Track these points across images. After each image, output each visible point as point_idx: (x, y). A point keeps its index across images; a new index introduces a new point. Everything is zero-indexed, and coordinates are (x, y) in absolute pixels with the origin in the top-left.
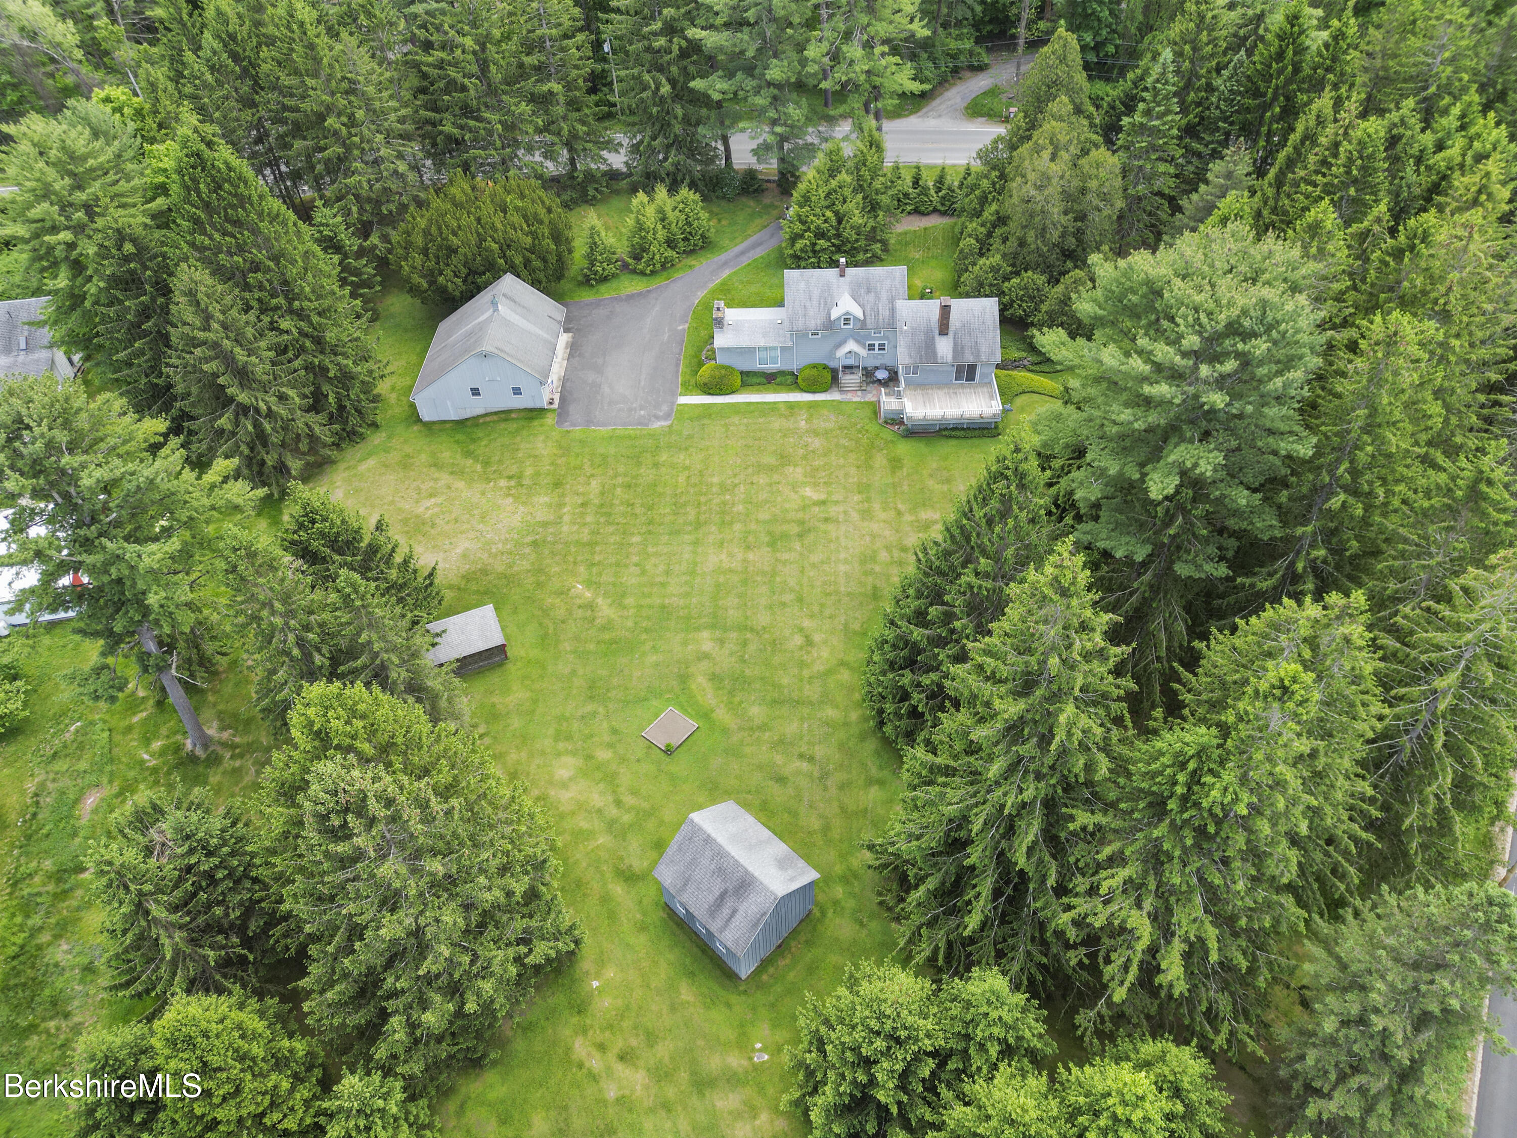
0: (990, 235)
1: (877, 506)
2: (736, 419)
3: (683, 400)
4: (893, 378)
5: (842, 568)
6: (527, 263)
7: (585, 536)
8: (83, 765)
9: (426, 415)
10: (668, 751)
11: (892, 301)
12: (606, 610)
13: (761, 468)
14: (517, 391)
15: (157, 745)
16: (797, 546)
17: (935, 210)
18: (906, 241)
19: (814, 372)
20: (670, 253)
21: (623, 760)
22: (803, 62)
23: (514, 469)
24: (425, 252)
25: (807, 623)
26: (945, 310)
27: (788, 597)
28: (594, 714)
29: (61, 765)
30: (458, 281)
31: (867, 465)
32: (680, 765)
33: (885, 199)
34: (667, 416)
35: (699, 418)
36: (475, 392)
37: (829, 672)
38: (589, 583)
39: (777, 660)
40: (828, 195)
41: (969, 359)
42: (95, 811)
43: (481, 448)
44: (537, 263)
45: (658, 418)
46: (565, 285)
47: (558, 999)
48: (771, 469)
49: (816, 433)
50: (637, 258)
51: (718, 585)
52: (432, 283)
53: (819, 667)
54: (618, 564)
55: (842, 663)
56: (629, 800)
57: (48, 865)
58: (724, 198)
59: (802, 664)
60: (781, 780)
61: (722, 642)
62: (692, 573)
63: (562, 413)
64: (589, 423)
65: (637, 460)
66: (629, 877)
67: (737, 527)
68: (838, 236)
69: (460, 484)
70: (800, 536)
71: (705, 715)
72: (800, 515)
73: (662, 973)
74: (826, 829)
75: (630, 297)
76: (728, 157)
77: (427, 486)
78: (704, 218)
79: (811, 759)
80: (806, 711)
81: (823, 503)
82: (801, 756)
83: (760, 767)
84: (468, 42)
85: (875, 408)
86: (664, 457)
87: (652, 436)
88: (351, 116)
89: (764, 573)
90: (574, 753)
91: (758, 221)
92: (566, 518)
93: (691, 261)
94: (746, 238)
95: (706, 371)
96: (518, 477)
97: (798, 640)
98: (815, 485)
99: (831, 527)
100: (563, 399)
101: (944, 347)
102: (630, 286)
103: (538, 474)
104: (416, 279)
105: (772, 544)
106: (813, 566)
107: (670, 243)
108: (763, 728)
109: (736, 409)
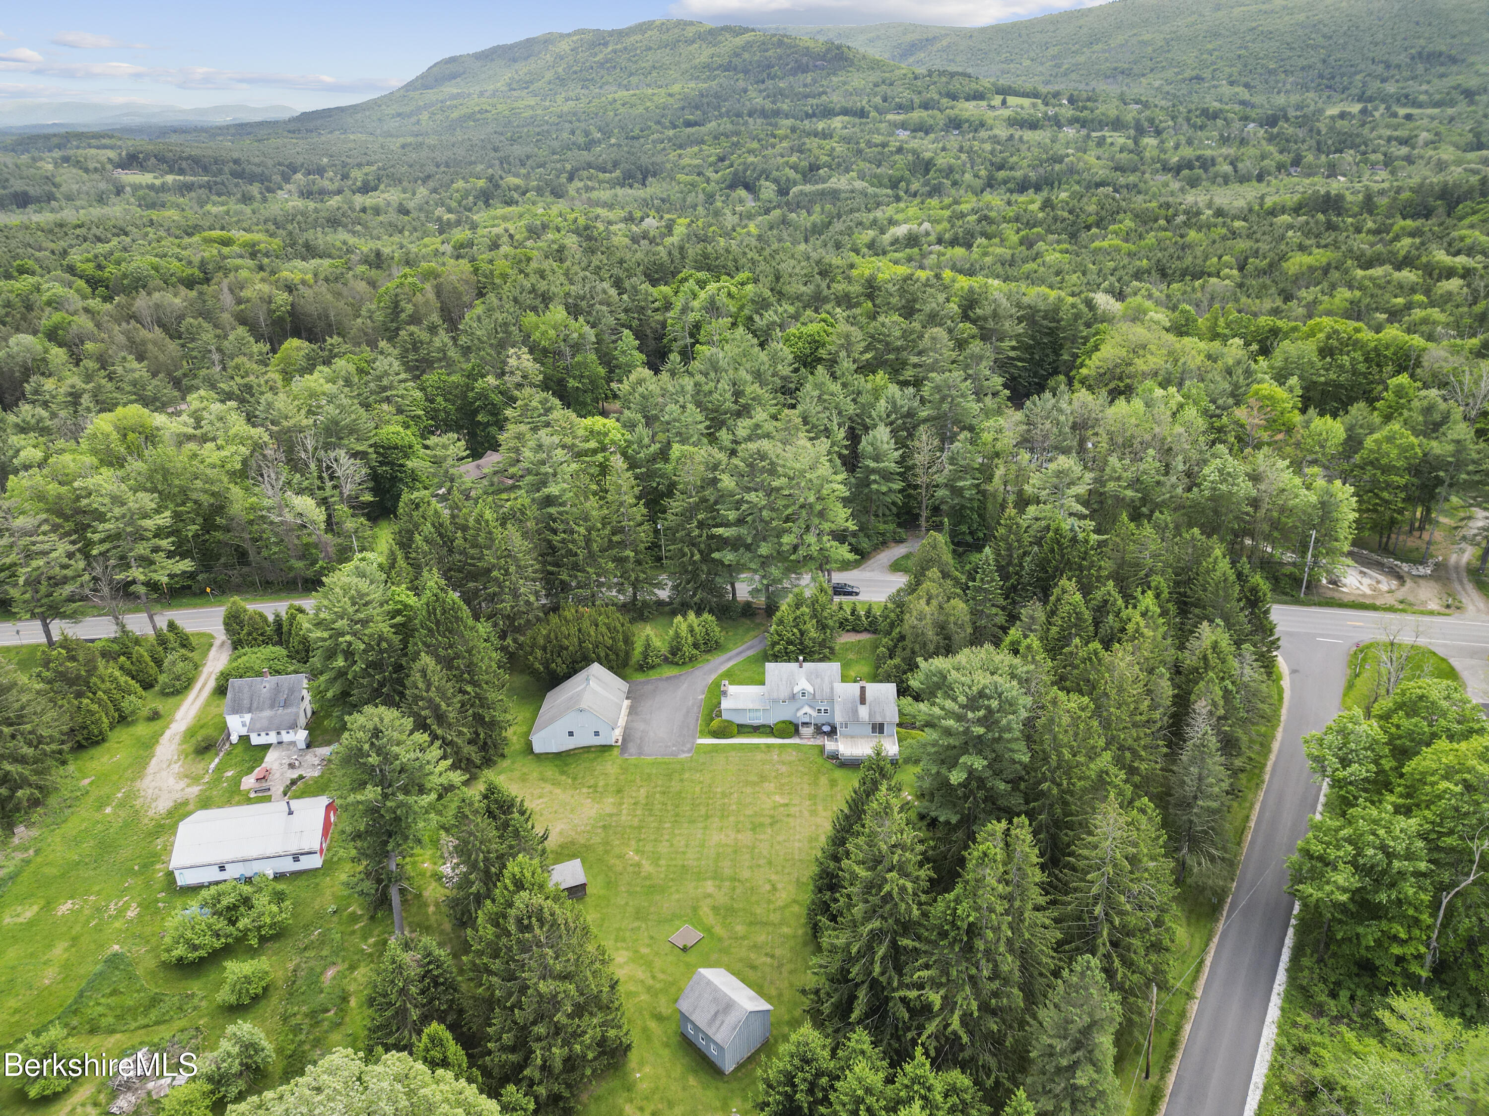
0: (895, 646)
1: (820, 808)
2: (733, 753)
3: (700, 741)
4: (833, 732)
5: (797, 844)
6: (607, 655)
7: (636, 822)
8: (324, 953)
9: (537, 749)
10: (685, 949)
11: (831, 683)
12: (647, 867)
13: (747, 783)
14: (597, 734)
15: (372, 940)
16: (769, 831)
17: (866, 630)
18: (847, 648)
19: (783, 726)
20: (695, 652)
21: (657, 954)
22: (781, 545)
23: (592, 782)
24: (544, 649)
25: (774, 877)
26: (863, 689)
27: (762, 862)
28: (639, 928)
29: (311, 953)
30: (565, 666)
31: (815, 783)
32: (691, 958)
33: (830, 622)
34: (690, 751)
35: (710, 752)
36: (571, 734)
37: (786, 906)
38: (637, 851)
39: (754, 899)
40: (795, 619)
41: (879, 720)
42: (334, 978)
43: (572, 769)
44: (613, 657)
45: (684, 752)
46: (628, 671)
47: (615, 1083)
48: (755, 784)
49: (783, 763)
50: (674, 654)
51: (718, 854)
52: (547, 667)
53: (780, 903)
54: (656, 840)
55: (795, 901)
56: (661, 976)
57: (304, 1009)
58: (730, 619)
59: (769, 902)
60: (753, 967)
61: (720, 888)
62: (702, 845)
63: (624, 747)
64: (640, 754)
65: (669, 776)
66: (659, 1018)
67: (732, 819)
68: (801, 643)
69: (558, 791)
70: (771, 825)
71: (708, 930)
72: (772, 812)
73: (678, 1071)
74: (780, 995)
75: (668, 678)
76: (734, 594)
77: (537, 792)
78: (717, 631)
79: (772, 956)
80: (771, 929)
81: (786, 805)
82: (767, 955)
83: (741, 960)
84: (582, 530)
85: (822, 749)
86: (687, 775)
87: (680, 762)
88: (507, 570)
89: (748, 847)
90: (627, 949)
91: (752, 633)
92: (624, 812)
93: (708, 657)
94: (744, 643)
95: (715, 724)
96: (595, 787)
97: (768, 887)
98: (782, 794)
99: (791, 820)
100: (624, 740)
101: (863, 712)
102: (669, 671)
103: (607, 785)
104: (537, 665)
105: (753, 829)
106: (779, 843)
107: (696, 646)
108: (743, 938)
109: (733, 747)
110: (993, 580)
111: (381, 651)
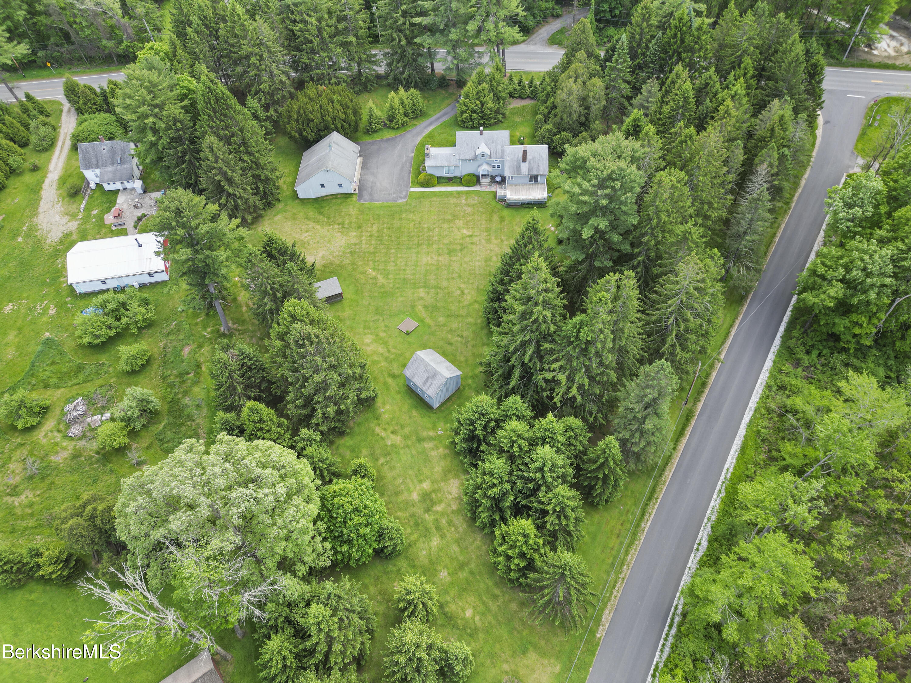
0: (549, 113)
1: (493, 238)
2: (435, 199)
3: (412, 190)
4: (503, 181)
5: (477, 263)
6: (342, 126)
7: (372, 249)
8: (181, 337)
9: (301, 196)
10: (407, 333)
11: (503, 146)
12: (381, 280)
13: (444, 221)
14: (340, 186)
15: (209, 330)
16: (459, 254)
17: (528, 97)
18: (514, 112)
19: (469, 177)
20: (406, 119)
21: (390, 336)
22: (467, 31)
23: (341, 220)
24: (297, 121)
25: (462, 286)
26: (525, 152)
27: (455, 275)
28: (378, 320)
29: (172, 337)
30: (313, 134)
31: (490, 220)
32: (412, 339)
33: (503, 94)
34: (405, 197)
35: (419, 198)
36: (323, 186)
37: (470, 305)
38: (374, 269)
39: (450, 300)
40: (478, 93)
41: (535, 173)
42: (190, 353)
43: (326, 210)
44: (346, 126)
45: (401, 198)
46: (359, 134)
47: (369, 415)
48: (449, 221)
49: (469, 205)
50: (391, 121)
51: (427, 270)
52: (301, 134)
53: (466, 303)
54: (385, 261)
55: (476, 301)
56: (393, 350)
57: (175, 372)
58: (431, 89)
59: (460, 302)
60: (450, 344)
61: (428, 293)
62: (416, 265)
63: (360, 195)
64: (372, 200)
65: (392, 216)
66: (394, 376)
67: (435, 246)
68: (482, 112)
69: (318, 227)
70: (461, 250)
71: (422, 321)
72: (461, 241)
73: (406, 407)
74: (466, 361)
75: (388, 140)
76: (433, 69)
77: (304, 227)
78: (421, 102)
79: (462, 337)
80: (461, 319)
81: (471, 236)
82: (458, 335)
83: (442, 339)
84: (313, 21)
85: (495, 194)
86: (404, 215)
87: (399, 206)
88: (261, 56)
89: (446, 266)
90: (371, 334)
91: (446, 102)
92: (364, 242)
93: (415, 122)
94: (440, 111)
95: (422, 176)
96: (343, 224)
97: (459, 292)
98: (468, 228)
99: (473, 246)
100: (360, 189)
101: (524, 167)
102: (388, 134)
103: (351, 223)
104: (294, 133)
105: (449, 254)
106: (466, 263)
107: (406, 114)
108: (444, 325)
109: (435, 194)
110: (625, 61)
111: (177, 130)
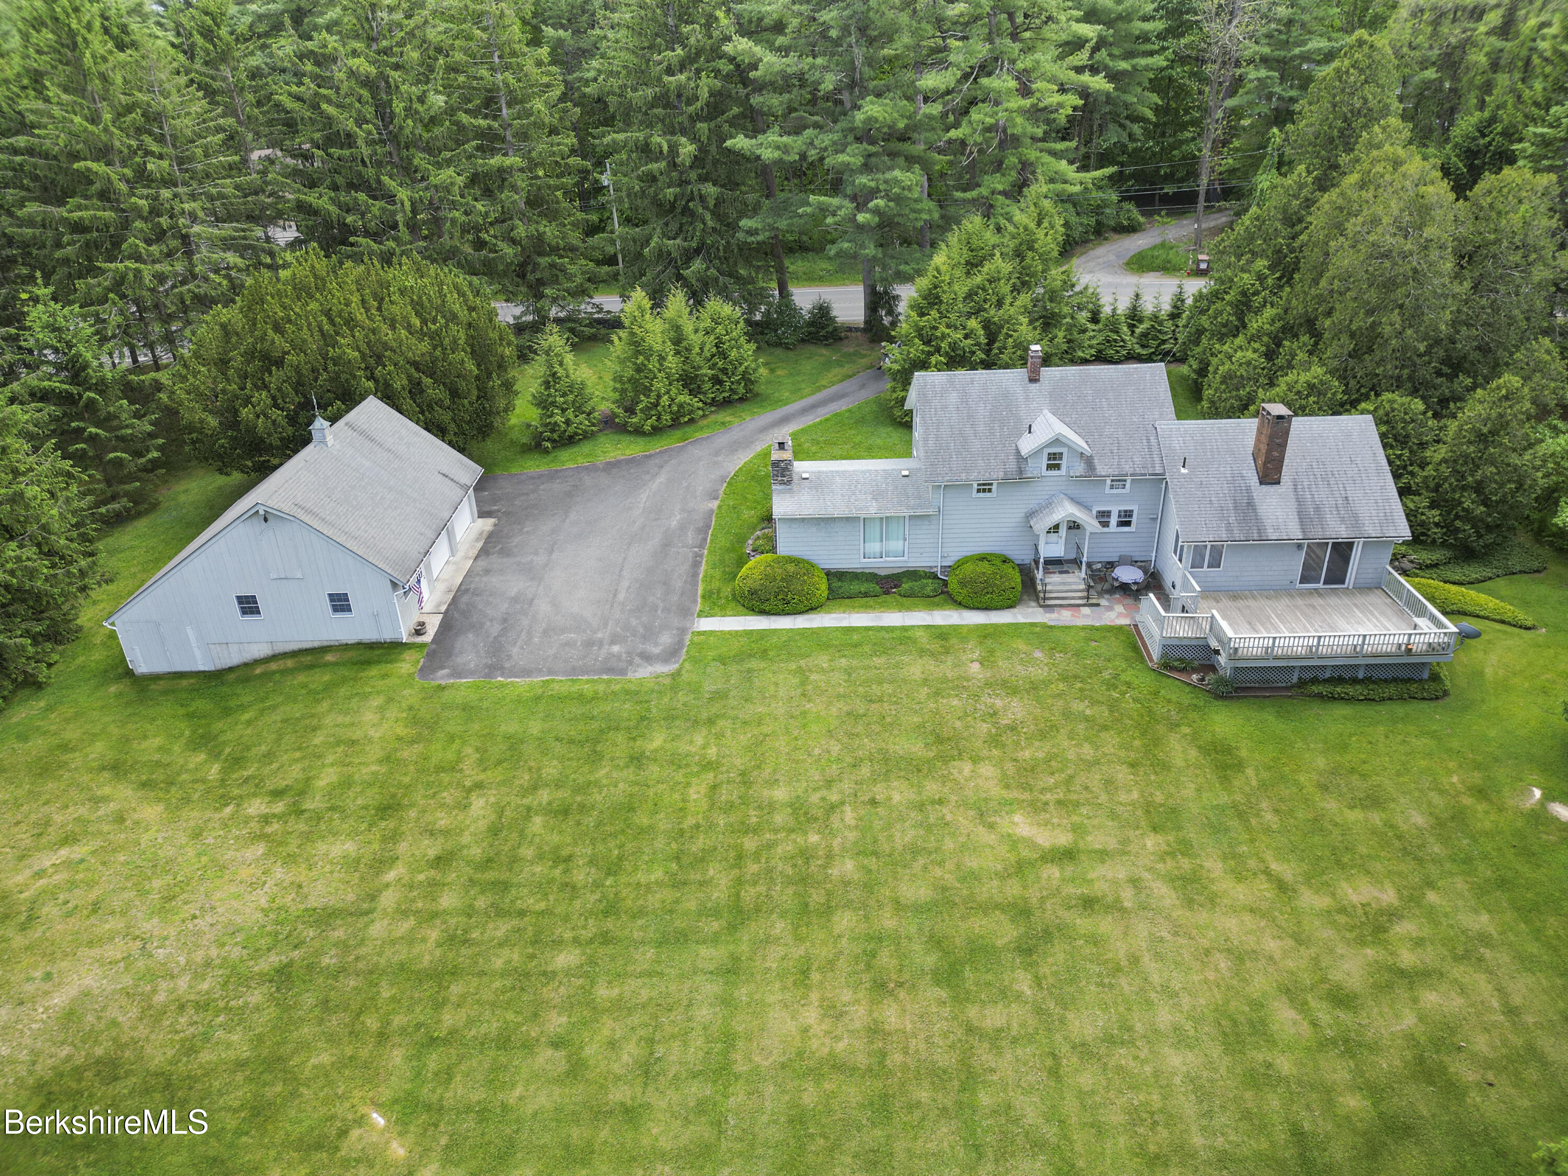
2: (823, 660)
3: (706, 624)
4: (1151, 584)
5: (1173, 1058)
7: (428, 948)
9: (141, 660)
11: (1144, 423)
13: (888, 766)
14: (340, 603)
17: (1134, 355)
19: (985, 567)
20: (687, 398)
23: (293, 775)
31: (1153, 761)
34: (671, 654)
35: (741, 657)
36: (249, 605)
41: (1339, 530)
45: (648, 658)
48: (917, 768)
50: (629, 404)
52: (231, 421)
62: (720, 1072)
63: (440, 650)
64: (492, 670)
65: (590, 746)
70: (1026, 951)
72: (1013, 889)
75: (611, 466)
78: (746, 350)
81: (1067, 855)
85: (1132, 638)
86: (657, 741)
87: (631, 694)
91: (837, 371)
93: (724, 416)
94: (819, 389)
95: (756, 566)
96: (297, 794)
98: (1036, 808)
101: (1276, 508)
102: (613, 449)
103: (346, 784)
105: (949, 977)
109: (821, 640)
